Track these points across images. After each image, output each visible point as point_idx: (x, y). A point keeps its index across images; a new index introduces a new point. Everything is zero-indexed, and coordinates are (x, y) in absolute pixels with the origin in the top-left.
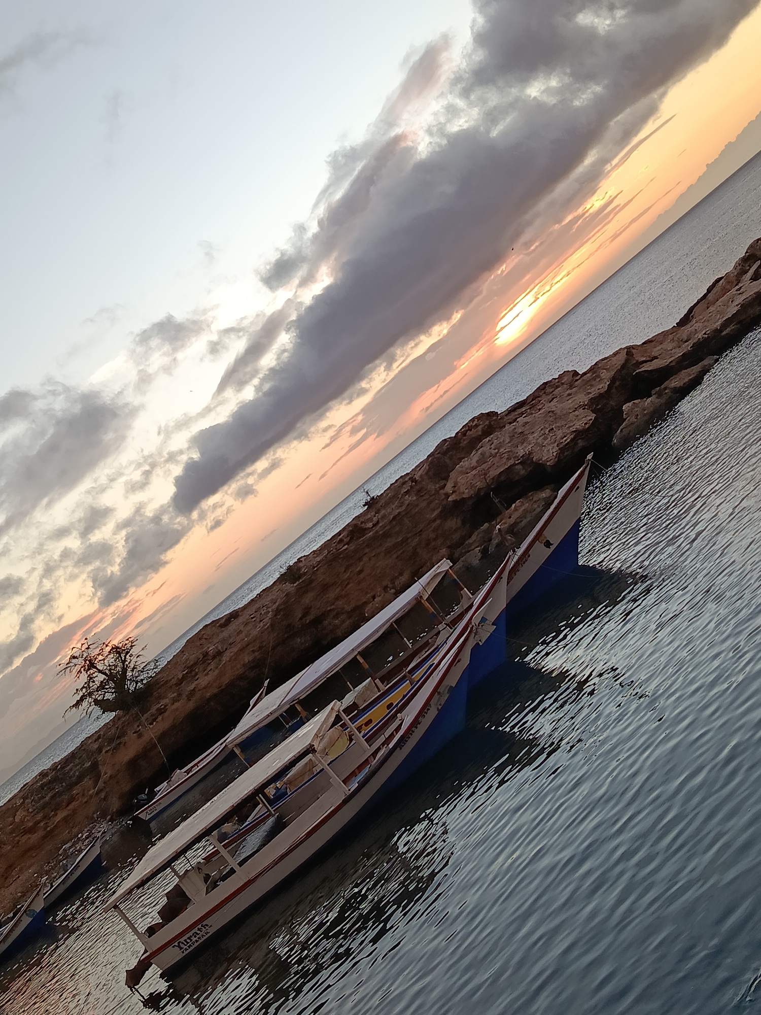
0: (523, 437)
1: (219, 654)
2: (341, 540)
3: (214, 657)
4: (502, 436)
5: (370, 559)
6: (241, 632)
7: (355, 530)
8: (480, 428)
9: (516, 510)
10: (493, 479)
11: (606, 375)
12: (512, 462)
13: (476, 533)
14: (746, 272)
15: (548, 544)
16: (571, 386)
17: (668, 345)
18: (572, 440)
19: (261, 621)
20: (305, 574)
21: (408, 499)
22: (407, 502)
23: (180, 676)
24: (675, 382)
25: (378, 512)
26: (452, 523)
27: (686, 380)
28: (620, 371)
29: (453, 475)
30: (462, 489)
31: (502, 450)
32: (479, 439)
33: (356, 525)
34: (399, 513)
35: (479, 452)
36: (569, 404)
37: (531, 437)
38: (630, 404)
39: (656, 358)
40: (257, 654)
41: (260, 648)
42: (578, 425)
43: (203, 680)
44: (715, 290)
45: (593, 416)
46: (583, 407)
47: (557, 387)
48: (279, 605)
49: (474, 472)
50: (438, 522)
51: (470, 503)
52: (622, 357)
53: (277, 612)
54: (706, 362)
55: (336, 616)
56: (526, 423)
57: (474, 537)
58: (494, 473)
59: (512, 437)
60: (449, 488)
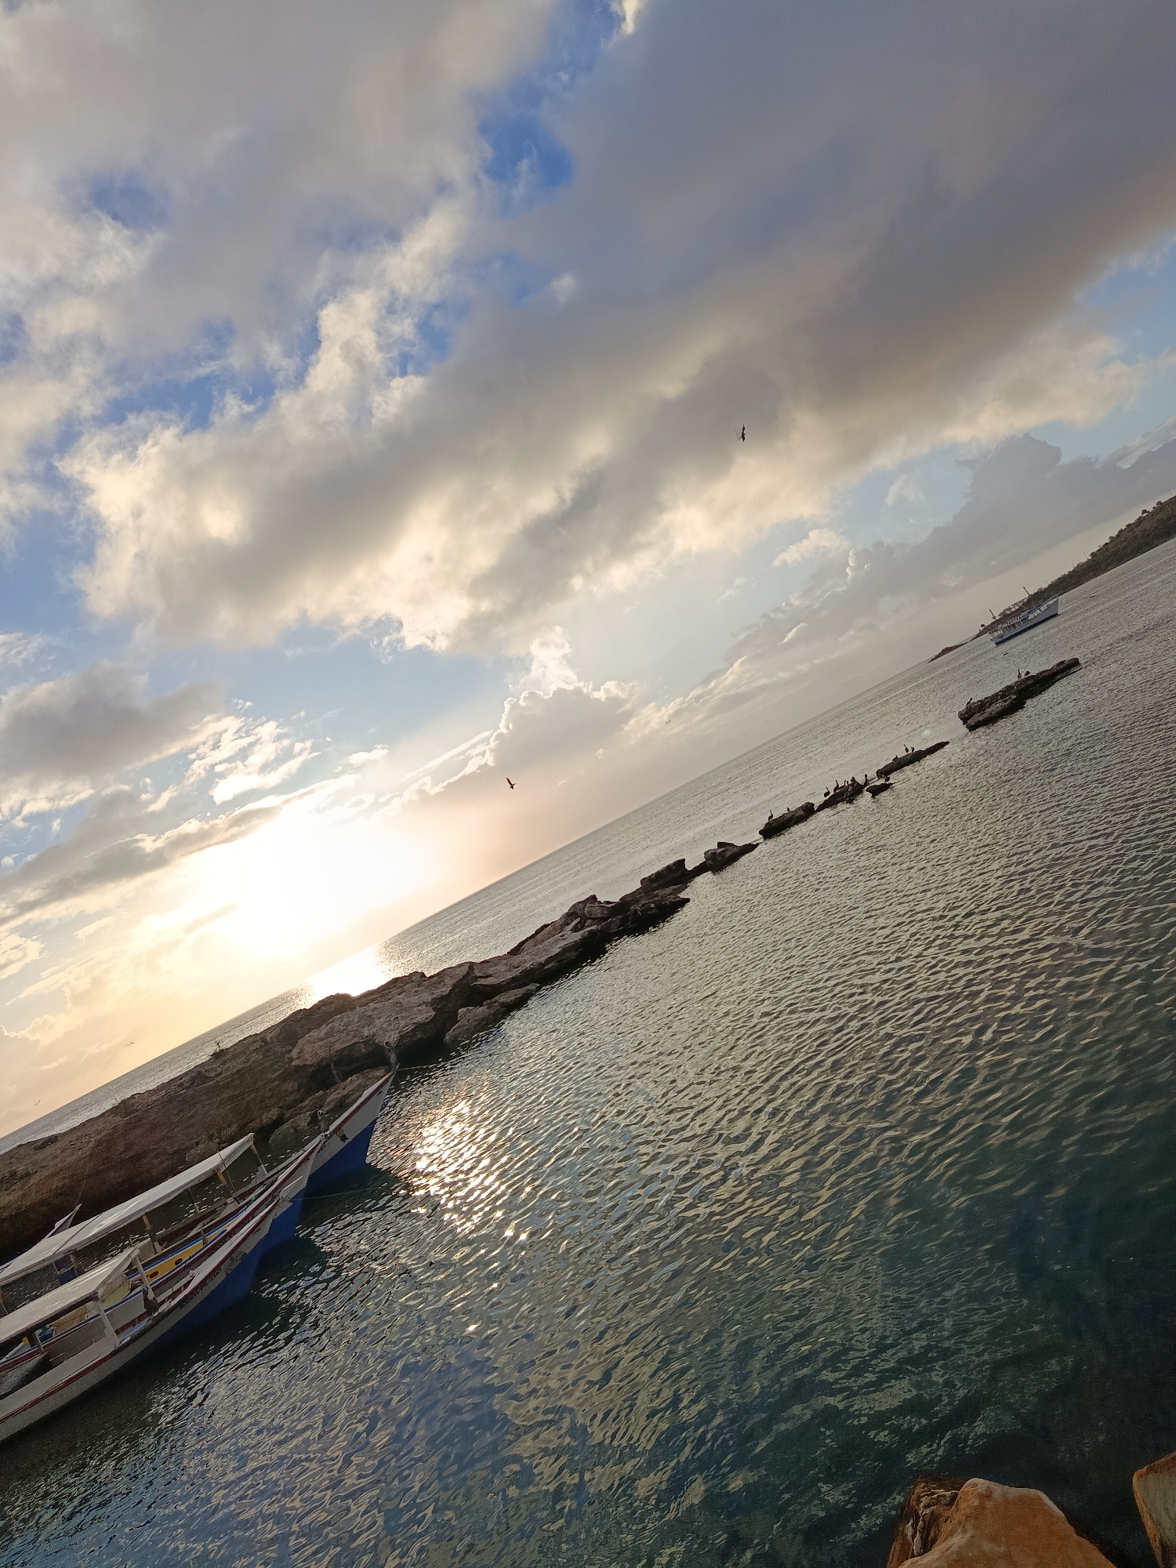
0: (370, 1020)
1: (27, 1175)
2: (182, 1084)
3: (21, 1178)
4: (354, 1016)
5: (204, 1107)
6: (55, 1157)
7: (197, 1076)
8: (334, 1005)
9: (351, 1082)
10: (337, 1052)
11: (449, 982)
12: (356, 1040)
14: (568, 924)
16: (419, 986)
17: (502, 968)
18: (412, 1030)
19: (80, 1149)
20: (137, 1111)
21: (255, 1057)
22: (252, 1060)
24: (505, 999)
25: (224, 1063)
26: (290, 1086)
27: (513, 998)
28: (461, 980)
29: (301, 1042)
30: (307, 1056)
31: (349, 1028)
32: (331, 1015)
33: (198, 1072)
34: (244, 1068)
35: (330, 1025)
36: (415, 999)
37: (377, 1022)
38: (465, 1009)
39: (490, 976)
40: (67, 1182)
41: (72, 1176)
42: (420, 1018)
44: (543, 933)
45: (432, 1013)
46: (426, 1004)
47: (407, 983)
48: (103, 1136)
49: (321, 1043)
50: (277, 1082)
51: (312, 1069)
52: (465, 969)
54: (531, 988)
55: (157, 1156)
56: (376, 1008)
58: (338, 1047)
59: (361, 1018)
60: (294, 1053)
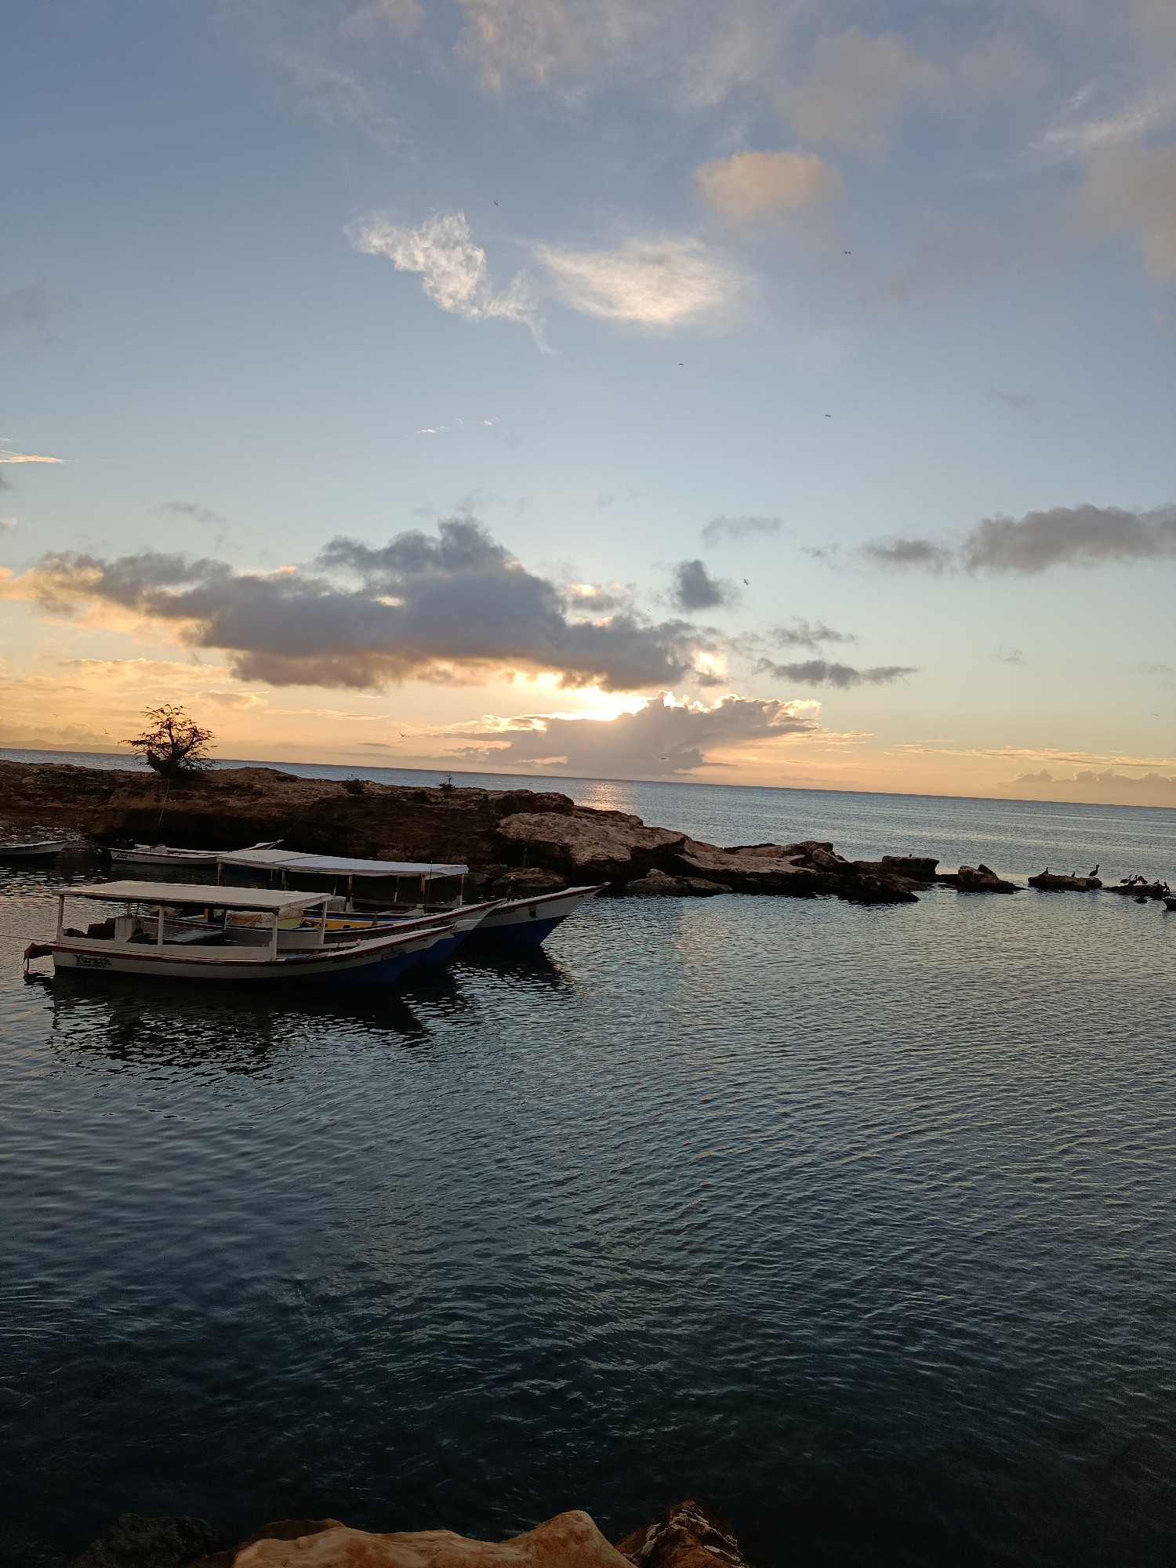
0: (576, 832)
1: (260, 794)
2: (406, 794)
3: (254, 793)
4: (564, 821)
6: (287, 793)
7: (421, 796)
9: (532, 872)
10: (536, 841)
11: (658, 840)
12: (556, 841)
13: (495, 865)
15: (533, 914)
16: (631, 829)
17: (709, 856)
18: (604, 861)
19: (306, 798)
20: (363, 793)
21: (472, 806)
22: (469, 807)
23: (220, 785)
24: (695, 883)
25: (446, 797)
26: (486, 846)
27: (702, 887)
28: (669, 845)
29: (513, 816)
30: (511, 830)
31: (557, 828)
32: (549, 809)
33: (424, 792)
34: (459, 809)
35: (542, 817)
36: (621, 838)
37: (581, 837)
38: (657, 871)
39: (696, 857)
40: (284, 816)
41: (290, 814)
42: (616, 855)
43: (233, 802)
44: (764, 849)
45: (628, 858)
46: (628, 847)
47: (624, 821)
48: (328, 798)
49: (527, 826)
50: (477, 837)
51: (508, 843)
52: (677, 839)
53: (322, 801)
54: (723, 887)
55: (358, 838)
56: (586, 826)
57: (490, 866)
58: (539, 837)
59: (570, 826)
60: (503, 822)
